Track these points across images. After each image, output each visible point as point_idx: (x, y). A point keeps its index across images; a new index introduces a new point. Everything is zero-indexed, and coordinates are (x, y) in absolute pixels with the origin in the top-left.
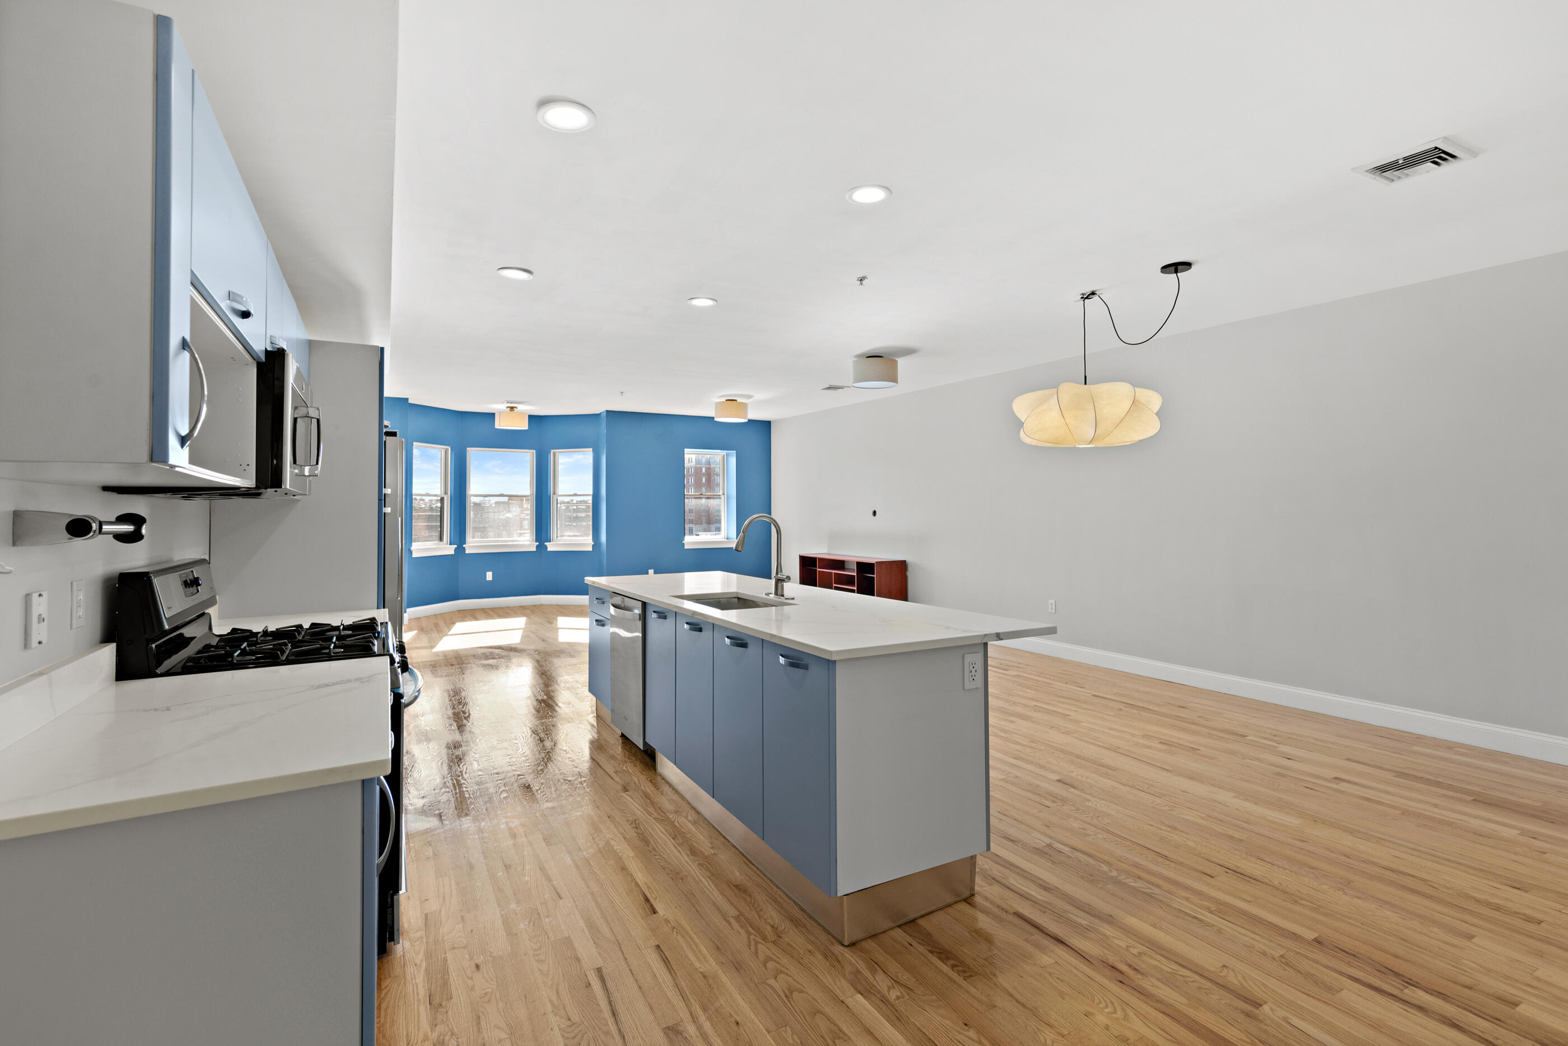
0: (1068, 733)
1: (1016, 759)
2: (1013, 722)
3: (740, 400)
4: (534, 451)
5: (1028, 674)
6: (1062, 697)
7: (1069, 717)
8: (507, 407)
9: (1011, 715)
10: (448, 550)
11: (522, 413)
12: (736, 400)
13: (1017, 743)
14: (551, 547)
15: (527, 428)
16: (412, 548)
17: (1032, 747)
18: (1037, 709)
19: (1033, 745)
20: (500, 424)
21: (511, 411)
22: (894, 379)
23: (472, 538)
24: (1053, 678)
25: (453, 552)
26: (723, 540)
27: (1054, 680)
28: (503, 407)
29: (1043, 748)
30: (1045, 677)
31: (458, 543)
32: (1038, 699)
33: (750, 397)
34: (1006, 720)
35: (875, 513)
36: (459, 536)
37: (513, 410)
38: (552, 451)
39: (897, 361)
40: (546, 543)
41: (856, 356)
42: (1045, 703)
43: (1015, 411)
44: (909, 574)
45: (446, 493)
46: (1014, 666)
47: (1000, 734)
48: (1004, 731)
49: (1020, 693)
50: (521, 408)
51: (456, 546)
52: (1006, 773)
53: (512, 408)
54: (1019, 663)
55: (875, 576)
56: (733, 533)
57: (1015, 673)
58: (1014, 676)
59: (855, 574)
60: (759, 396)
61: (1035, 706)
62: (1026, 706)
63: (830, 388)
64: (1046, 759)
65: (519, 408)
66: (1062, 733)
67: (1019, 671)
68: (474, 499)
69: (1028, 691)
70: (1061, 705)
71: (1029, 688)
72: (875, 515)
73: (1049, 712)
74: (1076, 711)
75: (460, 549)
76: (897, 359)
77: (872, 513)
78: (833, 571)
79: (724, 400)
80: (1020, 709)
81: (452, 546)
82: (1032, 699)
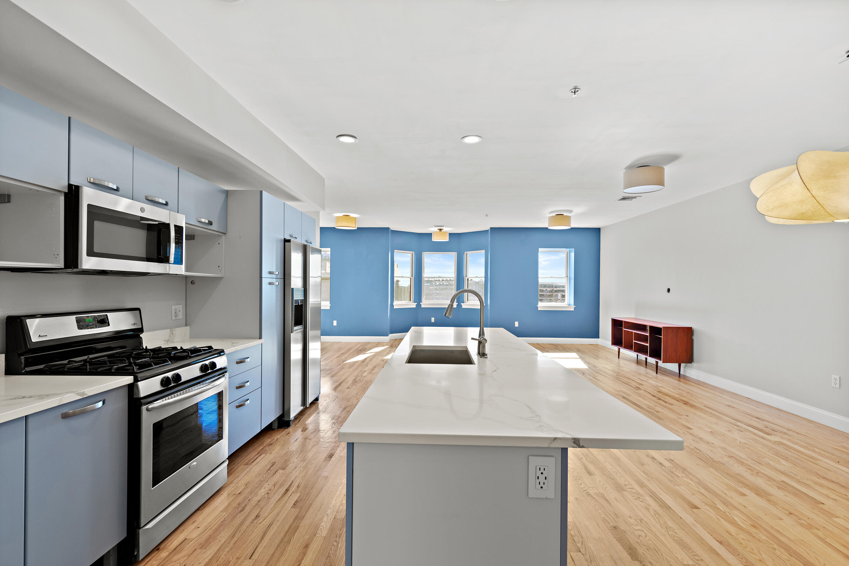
0: (810, 527)
1: (721, 543)
2: (744, 495)
3: (565, 214)
4: (456, 253)
5: (794, 443)
6: (825, 478)
7: (821, 506)
8: (438, 229)
9: (746, 486)
10: (413, 305)
11: (445, 232)
12: (563, 215)
13: (733, 523)
14: (464, 306)
15: (448, 240)
16: (394, 304)
17: (750, 534)
18: (783, 486)
19: (753, 530)
20: (435, 239)
21: (440, 231)
22: (661, 183)
23: (425, 300)
24: (822, 452)
25: (415, 307)
26: (567, 306)
27: (823, 456)
28: (436, 229)
29: (764, 538)
30: (814, 451)
31: (418, 302)
32: (790, 474)
33: (571, 211)
34: (737, 491)
35: (669, 290)
36: (418, 299)
37: (441, 231)
38: (465, 253)
39: (664, 169)
40: (461, 304)
41: (625, 168)
42: (799, 482)
43: (752, 190)
44: (695, 338)
45: (412, 276)
46: (781, 432)
47: (719, 506)
48: (726, 503)
49: (771, 463)
50: (445, 229)
51: (417, 303)
52: (697, 558)
53: (440, 230)
54: (789, 430)
55: (662, 337)
56: (572, 302)
57: (777, 439)
58: (775, 443)
59: (648, 335)
60: (577, 210)
61: (783, 481)
62: (770, 479)
63: (624, 199)
64: (761, 554)
65: (444, 230)
66: (802, 525)
67: (782, 438)
68: (426, 279)
69: (783, 462)
70: (817, 488)
71: (786, 459)
72: (669, 292)
73: (797, 493)
74: (835, 500)
75: (419, 305)
76: (664, 167)
77: (666, 290)
78: (634, 331)
79: (554, 214)
80: (760, 482)
81: (414, 303)
82: (783, 473)
